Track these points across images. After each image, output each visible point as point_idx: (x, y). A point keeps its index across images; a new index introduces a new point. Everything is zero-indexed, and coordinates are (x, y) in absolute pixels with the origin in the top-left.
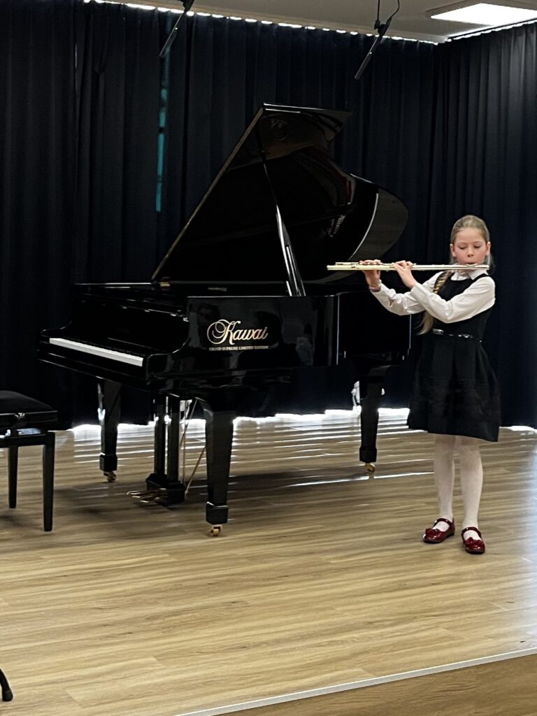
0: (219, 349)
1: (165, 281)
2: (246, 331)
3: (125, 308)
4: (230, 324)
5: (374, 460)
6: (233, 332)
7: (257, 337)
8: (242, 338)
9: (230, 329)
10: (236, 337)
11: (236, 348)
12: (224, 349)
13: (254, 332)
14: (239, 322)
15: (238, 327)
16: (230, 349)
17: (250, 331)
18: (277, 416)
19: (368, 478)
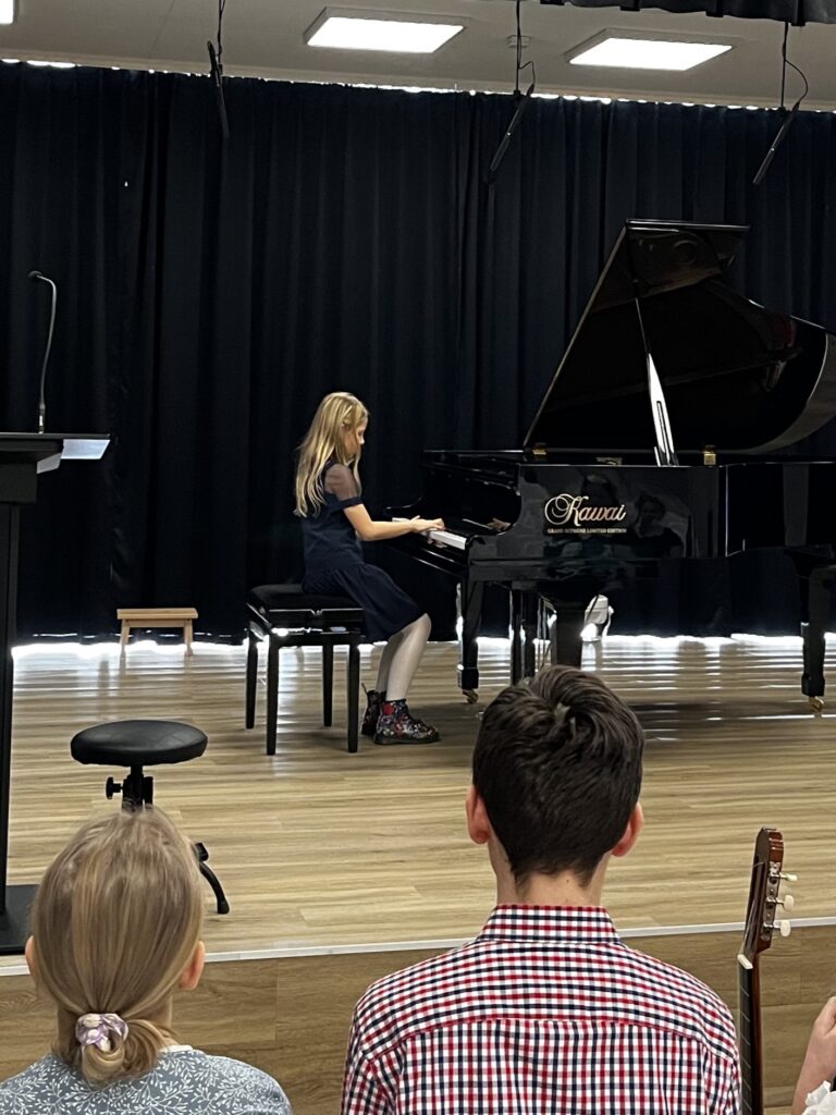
0: (560, 531)
1: (541, 448)
2: (595, 509)
4: (576, 500)
5: (821, 694)
6: (579, 510)
7: (611, 518)
8: (591, 518)
9: (575, 506)
10: (583, 516)
11: (583, 531)
12: (567, 531)
13: (607, 511)
14: (587, 498)
15: (584, 504)
16: (575, 531)
17: (601, 510)
18: (733, 636)
19: (812, 716)
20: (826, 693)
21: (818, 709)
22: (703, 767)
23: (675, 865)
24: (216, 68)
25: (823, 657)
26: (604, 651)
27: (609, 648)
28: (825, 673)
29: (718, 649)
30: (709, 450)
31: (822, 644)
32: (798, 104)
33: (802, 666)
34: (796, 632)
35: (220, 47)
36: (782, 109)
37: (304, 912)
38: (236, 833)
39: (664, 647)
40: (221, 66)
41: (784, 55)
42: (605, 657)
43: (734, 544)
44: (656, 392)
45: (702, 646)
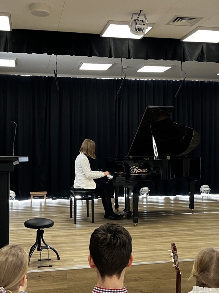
0: (133, 174)
1: (131, 156)
3: (118, 164)
4: (136, 167)
5: (193, 208)
6: (137, 170)
7: (144, 171)
8: (140, 171)
11: (138, 174)
12: (135, 174)
13: (143, 170)
15: (138, 168)
16: (136, 174)
18: (176, 196)
19: (192, 213)
20: (194, 208)
21: (193, 212)
22: (166, 225)
23: (156, 248)
24: (56, 75)
25: (194, 200)
26: (148, 199)
27: (149, 199)
28: (194, 204)
29: (173, 199)
30: (169, 156)
31: (193, 197)
32: (184, 79)
33: (189, 202)
34: (188, 194)
35: (56, 70)
36: (181, 80)
37: (74, 259)
38: (62, 241)
39: (161, 198)
40: (57, 75)
41: (181, 69)
42: (148, 201)
43: (172, 176)
44: (154, 144)
45: (169, 198)
